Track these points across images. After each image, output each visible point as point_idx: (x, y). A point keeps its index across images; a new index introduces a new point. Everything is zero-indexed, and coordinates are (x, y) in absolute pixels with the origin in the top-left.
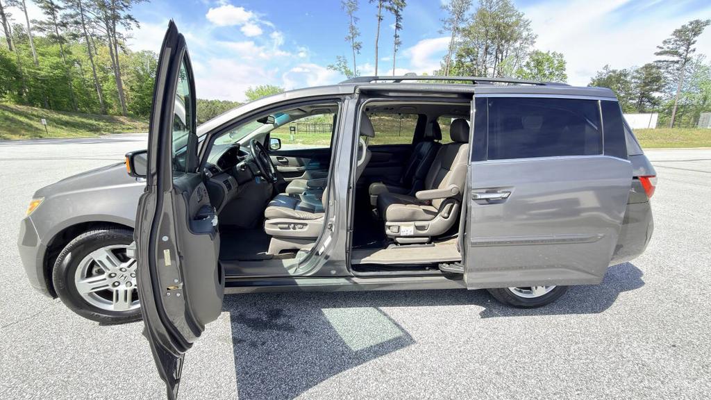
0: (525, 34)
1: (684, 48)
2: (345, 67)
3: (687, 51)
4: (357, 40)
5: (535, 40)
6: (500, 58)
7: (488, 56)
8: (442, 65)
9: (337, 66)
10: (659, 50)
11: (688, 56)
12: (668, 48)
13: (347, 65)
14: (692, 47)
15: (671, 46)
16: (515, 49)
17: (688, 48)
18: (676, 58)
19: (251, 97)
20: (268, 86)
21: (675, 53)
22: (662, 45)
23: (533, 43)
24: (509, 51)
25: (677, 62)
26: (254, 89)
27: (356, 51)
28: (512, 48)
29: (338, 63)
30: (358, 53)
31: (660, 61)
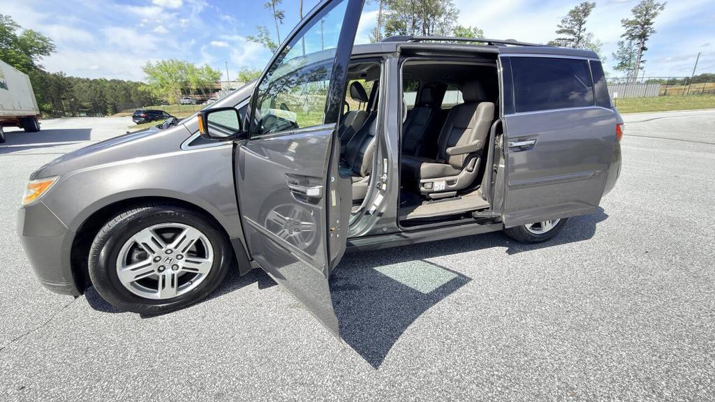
0: (448, 9)
1: (577, 27)
2: (268, 40)
3: (580, 30)
4: (279, 8)
5: (458, 15)
6: (427, 32)
7: (416, 30)
8: (371, 39)
9: (258, 38)
10: (559, 29)
11: (581, 35)
12: (566, 27)
13: (270, 37)
14: (583, 27)
15: (568, 26)
16: (441, 24)
17: (580, 28)
18: (572, 37)
19: (151, 74)
20: (172, 61)
21: (571, 32)
22: (561, 24)
23: (456, 18)
24: (435, 26)
25: (573, 40)
26: (154, 63)
27: (278, 21)
28: (437, 23)
29: (259, 33)
30: (281, 23)
31: (560, 39)
